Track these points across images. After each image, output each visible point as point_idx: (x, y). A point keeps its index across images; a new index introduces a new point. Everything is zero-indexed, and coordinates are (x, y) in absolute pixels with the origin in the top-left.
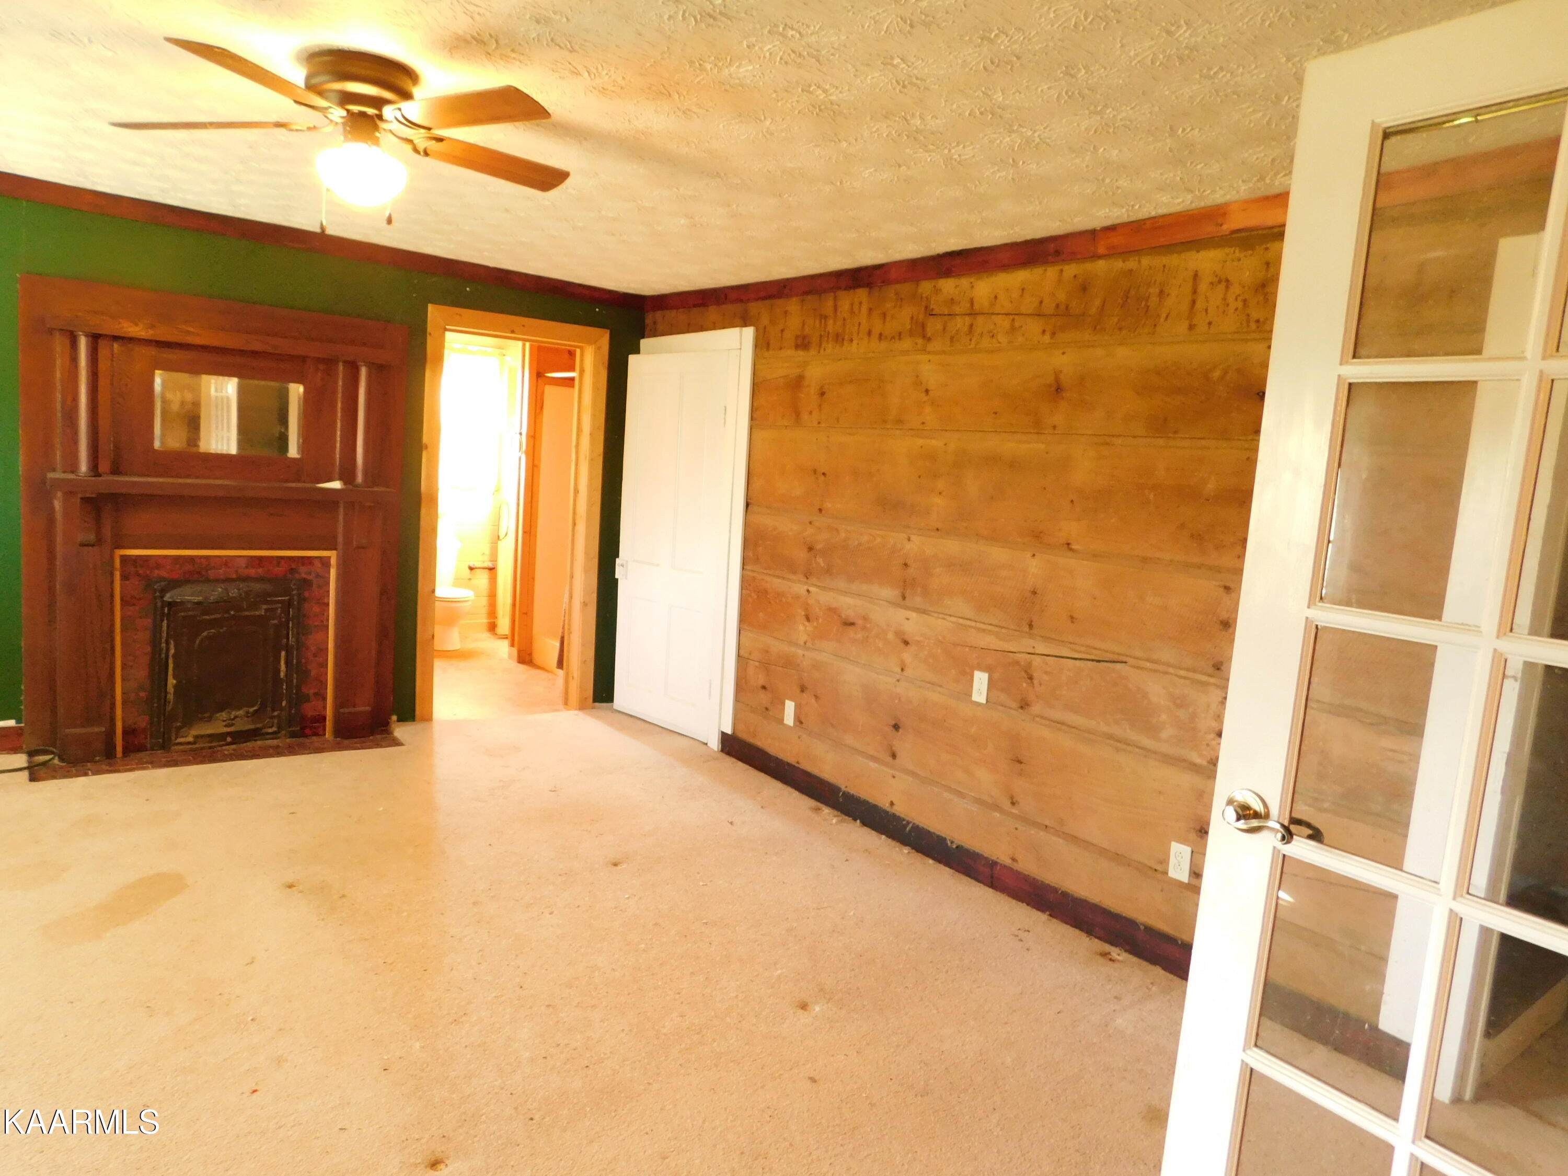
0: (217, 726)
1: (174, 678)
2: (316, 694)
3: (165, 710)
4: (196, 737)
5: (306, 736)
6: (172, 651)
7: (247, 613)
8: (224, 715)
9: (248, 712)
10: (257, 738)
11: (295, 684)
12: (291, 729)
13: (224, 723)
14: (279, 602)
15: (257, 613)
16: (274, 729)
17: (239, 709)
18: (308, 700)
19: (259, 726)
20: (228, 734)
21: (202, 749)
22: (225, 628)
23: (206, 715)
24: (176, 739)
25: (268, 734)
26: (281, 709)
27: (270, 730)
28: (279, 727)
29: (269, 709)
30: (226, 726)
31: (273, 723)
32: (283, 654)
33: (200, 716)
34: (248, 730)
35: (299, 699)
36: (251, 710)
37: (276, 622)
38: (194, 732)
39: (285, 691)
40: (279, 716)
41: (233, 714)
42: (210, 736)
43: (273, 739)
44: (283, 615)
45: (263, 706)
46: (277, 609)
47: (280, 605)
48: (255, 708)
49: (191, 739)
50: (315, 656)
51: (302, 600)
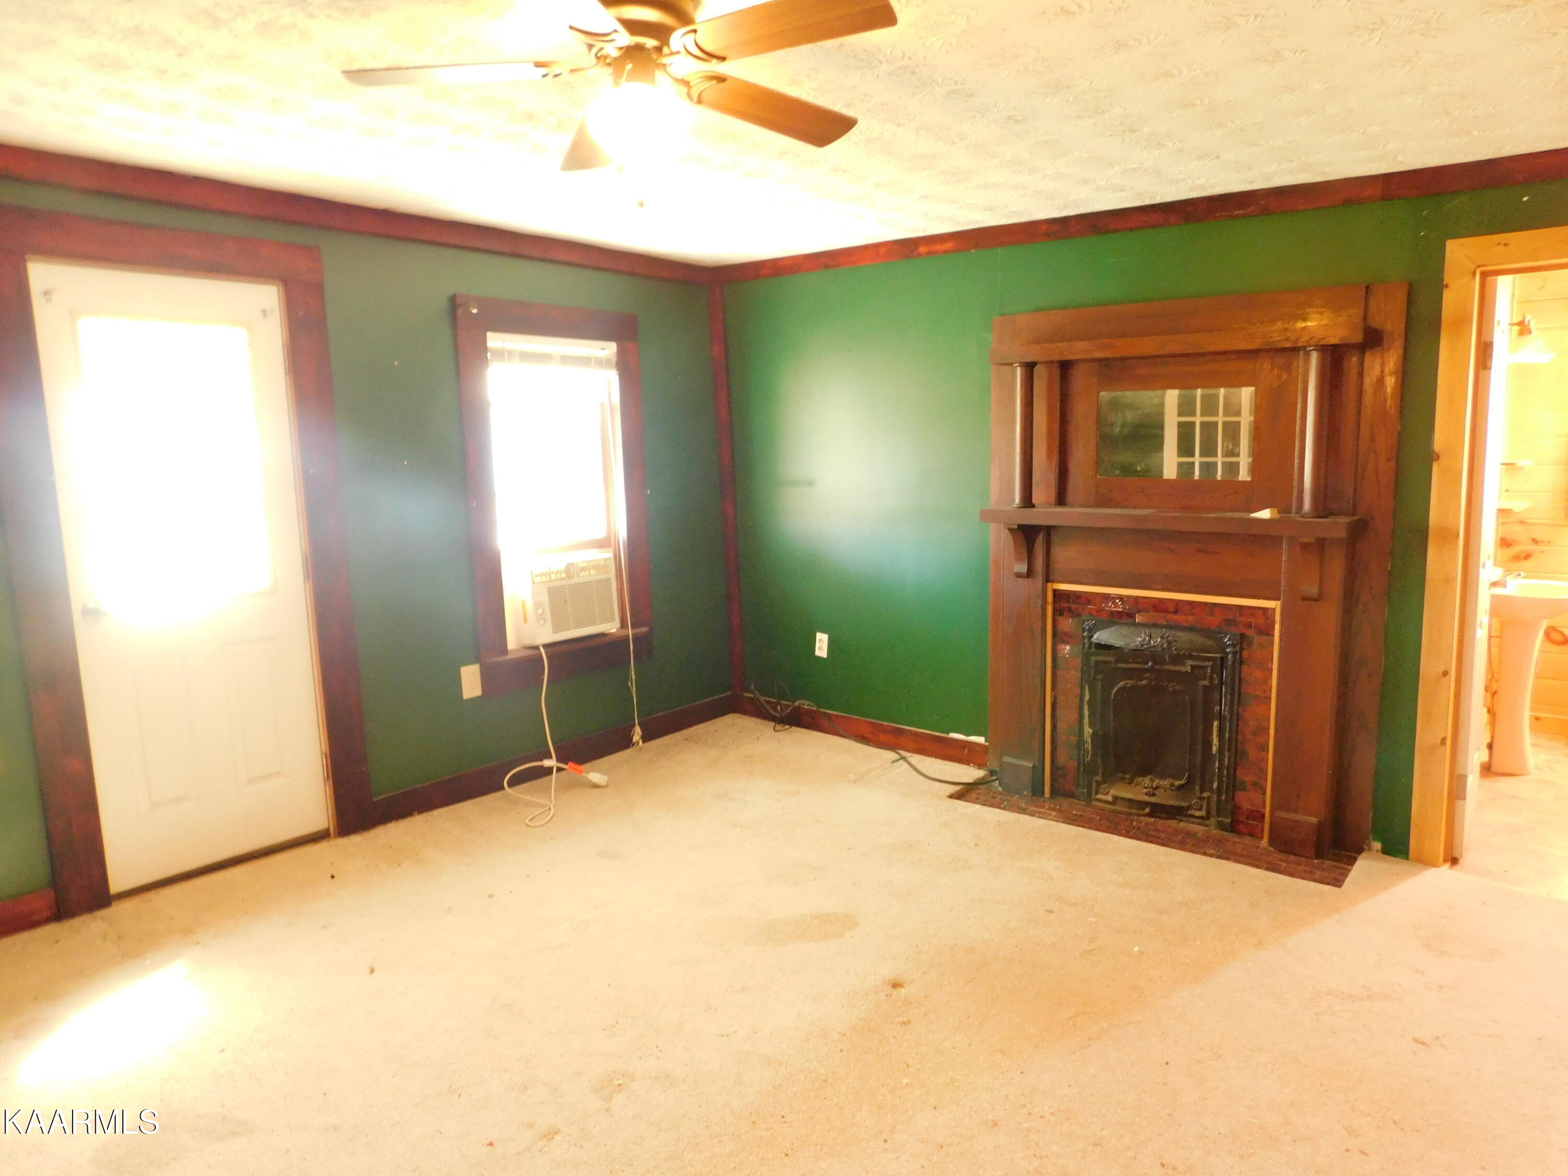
0: (1138, 791)
1: (1090, 726)
2: (1255, 784)
3: (1084, 761)
4: (1116, 798)
5: (1239, 833)
6: (1087, 698)
7: (1167, 667)
8: (1147, 781)
9: (1172, 785)
10: (1182, 818)
11: (1226, 764)
12: (1219, 819)
13: (1145, 790)
14: (1209, 659)
15: (1182, 669)
16: (1203, 813)
17: (1163, 777)
18: (1244, 789)
19: (1185, 804)
20: (1147, 804)
21: (1120, 812)
22: (1145, 682)
23: (1127, 776)
24: (1096, 794)
25: (1193, 816)
26: (1211, 790)
27: (1197, 813)
28: (1208, 812)
29: (1197, 788)
30: (1147, 794)
31: (1201, 806)
32: (1216, 723)
33: (1120, 775)
34: (1171, 806)
35: (1232, 785)
36: (1177, 783)
37: (1206, 683)
38: (1113, 792)
39: (1217, 770)
40: (1209, 798)
41: (1157, 782)
42: (1129, 800)
43: (1200, 824)
44: (1215, 675)
45: (1190, 780)
46: (1206, 667)
47: (1210, 664)
48: (1182, 782)
49: (1109, 798)
50: (1255, 734)
51: (1240, 662)
